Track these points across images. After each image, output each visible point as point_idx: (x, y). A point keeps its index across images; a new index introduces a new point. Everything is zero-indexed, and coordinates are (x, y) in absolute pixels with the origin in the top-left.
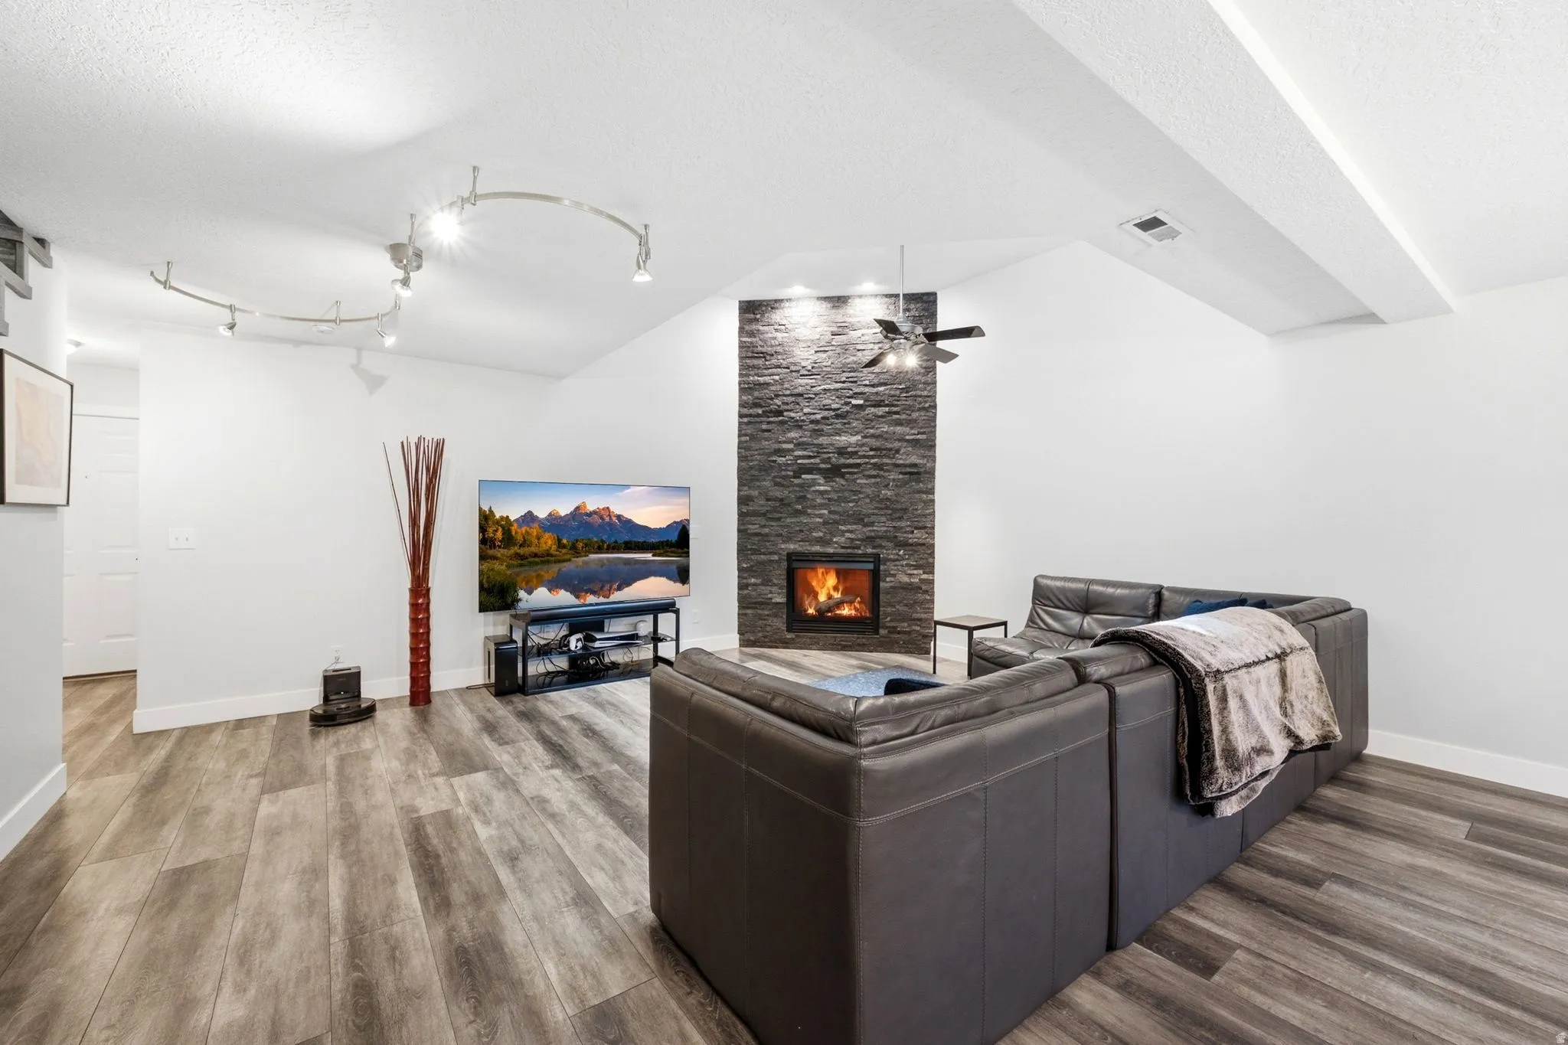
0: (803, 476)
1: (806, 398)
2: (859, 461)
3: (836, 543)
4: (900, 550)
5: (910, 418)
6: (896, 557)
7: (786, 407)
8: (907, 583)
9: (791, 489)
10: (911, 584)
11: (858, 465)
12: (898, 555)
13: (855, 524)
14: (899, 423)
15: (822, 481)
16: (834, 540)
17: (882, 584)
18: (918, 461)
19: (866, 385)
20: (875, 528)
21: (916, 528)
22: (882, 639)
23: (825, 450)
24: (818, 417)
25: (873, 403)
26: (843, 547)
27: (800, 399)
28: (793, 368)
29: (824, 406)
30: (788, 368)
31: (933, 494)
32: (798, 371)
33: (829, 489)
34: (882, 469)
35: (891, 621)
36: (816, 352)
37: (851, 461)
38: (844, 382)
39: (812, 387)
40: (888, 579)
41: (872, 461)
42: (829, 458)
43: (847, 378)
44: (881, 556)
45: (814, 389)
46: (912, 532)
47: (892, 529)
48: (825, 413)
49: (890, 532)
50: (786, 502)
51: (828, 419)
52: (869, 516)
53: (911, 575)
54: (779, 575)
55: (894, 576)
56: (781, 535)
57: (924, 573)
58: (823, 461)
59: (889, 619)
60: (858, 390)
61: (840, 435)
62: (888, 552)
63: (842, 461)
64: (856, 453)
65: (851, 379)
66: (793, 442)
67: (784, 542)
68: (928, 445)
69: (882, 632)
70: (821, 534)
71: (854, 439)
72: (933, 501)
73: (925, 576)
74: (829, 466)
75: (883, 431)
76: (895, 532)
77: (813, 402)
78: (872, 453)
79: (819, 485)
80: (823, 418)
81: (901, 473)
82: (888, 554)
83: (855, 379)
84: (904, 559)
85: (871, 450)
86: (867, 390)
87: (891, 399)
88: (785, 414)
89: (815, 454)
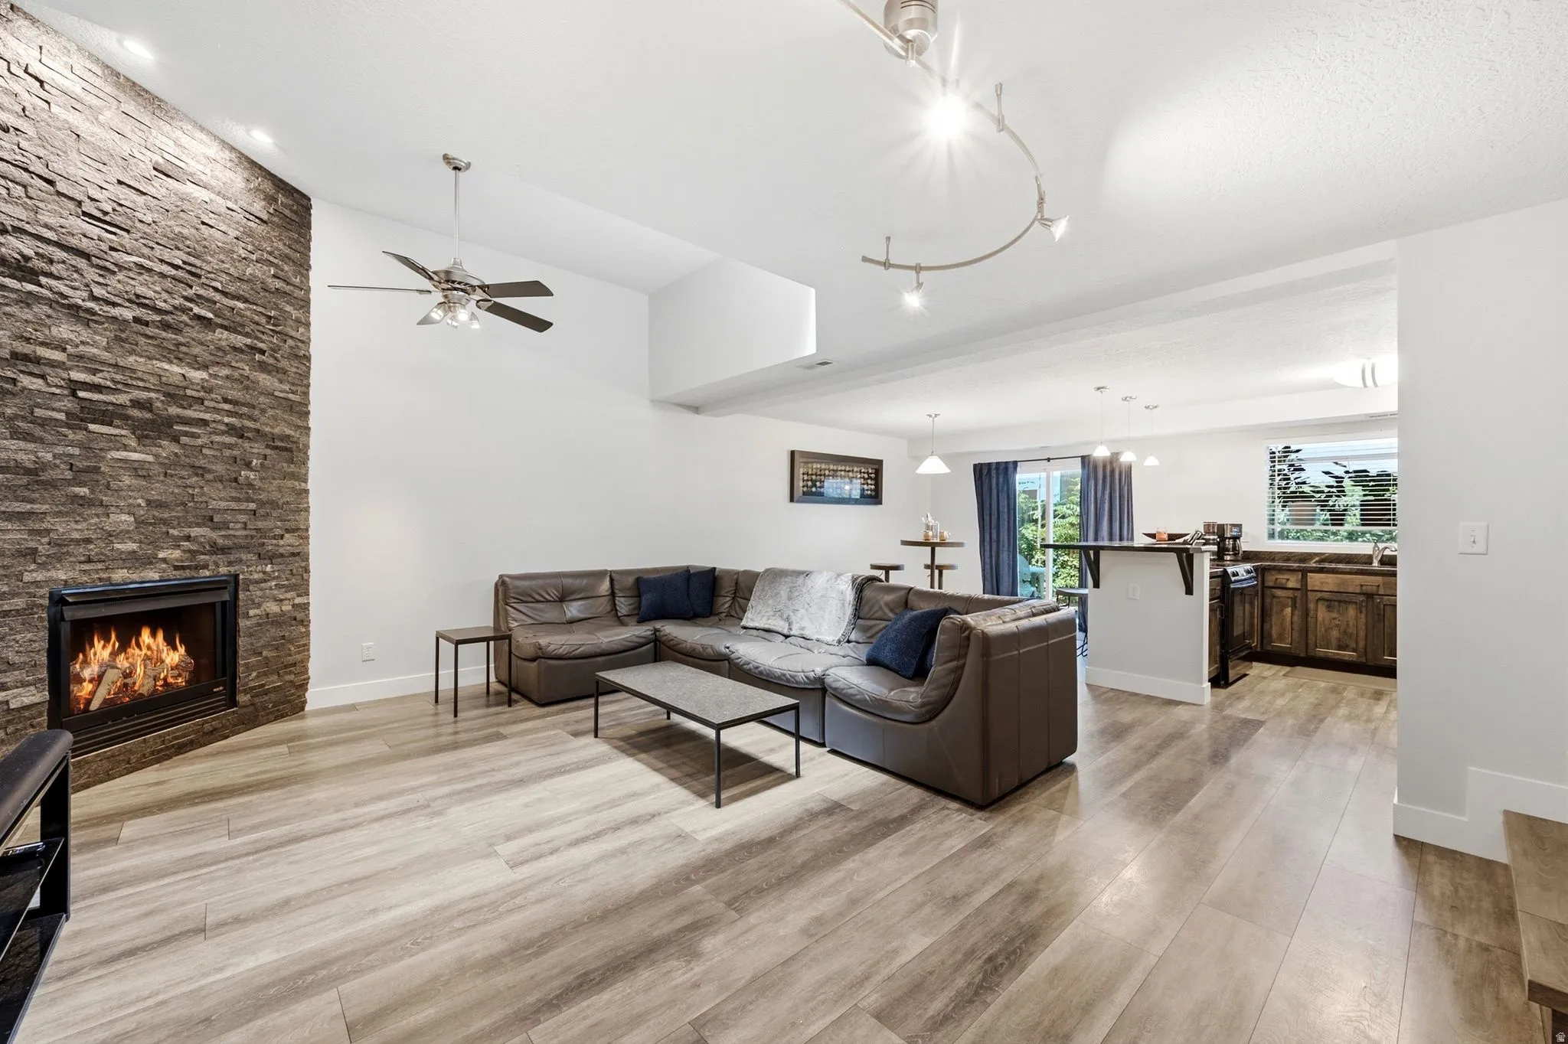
0: (92, 427)
1: (98, 266)
2: (207, 416)
3: (164, 560)
4: (266, 565)
5: (280, 365)
6: (261, 575)
7: (46, 267)
8: (276, 615)
9: (59, 450)
10: (283, 614)
11: (204, 423)
12: (264, 573)
13: (198, 525)
14: (263, 367)
15: (133, 443)
16: (160, 556)
17: (243, 623)
18: (288, 432)
19: (216, 289)
20: (231, 532)
21: (288, 531)
22: (244, 710)
23: (141, 384)
24: (128, 314)
25: (225, 323)
26: (176, 568)
27: (82, 263)
28: (62, 186)
29: (138, 296)
30: (50, 182)
31: (306, 481)
32: (80, 203)
33: (150, 458)
34: (242, 437)
35: (257, 677)
36: (120, 182)
37: (190, 413)
38: (176, 267)
39: (112, 249)
40: (252, 613)
41: (226, 420)
42: (150, 401)
43: (184, 263)
44: (241, 577)
45: (114, 253)
46: (282, 537)
47: (254, 533)
48: (140, 312)
49: (252, 537)
50: (45, 476)
51: (147, 324)
52: (218, 511)
53: (281, 600)
54: (33, 640)
55: (259, 606)
56: (34, 552)
57: (298, 596)
58: (136, 404)
59: (254, 674)
60: (201, 292)
61: (171, 362)
62: (251, 570)
63: (174, 410)
64: (201, 401)
65: (189, 268)
66: (64, 350)
67: (43, 566)
68: (300, 410)
69: (242, 698)
70: (134, 546)
71: (197, 375)
72: (307, 491)
73: (298, 600)
74: (148, 416)
75: (242, 375)
76: (261, 537)
77: (112, 281)
78: (226, 407)
79: (125, 448)
80: (136, 320)
81: (268, 446)
82: (251, 573)
83: (198, 271)
84: (274, 578)
85: (226, 401)
86: (217, 297)
87: (253, 326)
88: (43, 280)
89: (119, 386)
